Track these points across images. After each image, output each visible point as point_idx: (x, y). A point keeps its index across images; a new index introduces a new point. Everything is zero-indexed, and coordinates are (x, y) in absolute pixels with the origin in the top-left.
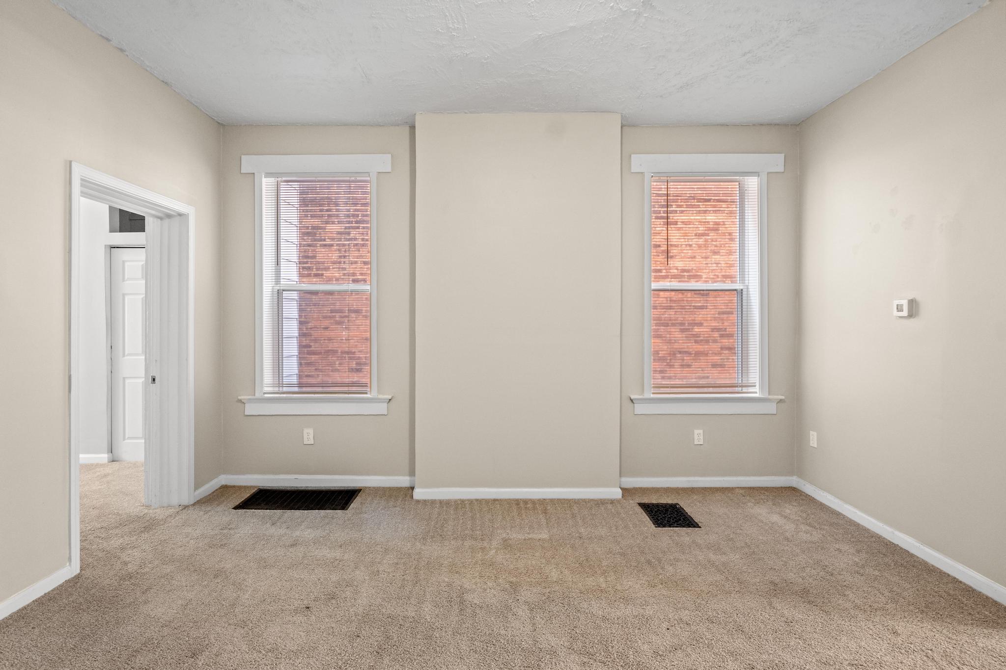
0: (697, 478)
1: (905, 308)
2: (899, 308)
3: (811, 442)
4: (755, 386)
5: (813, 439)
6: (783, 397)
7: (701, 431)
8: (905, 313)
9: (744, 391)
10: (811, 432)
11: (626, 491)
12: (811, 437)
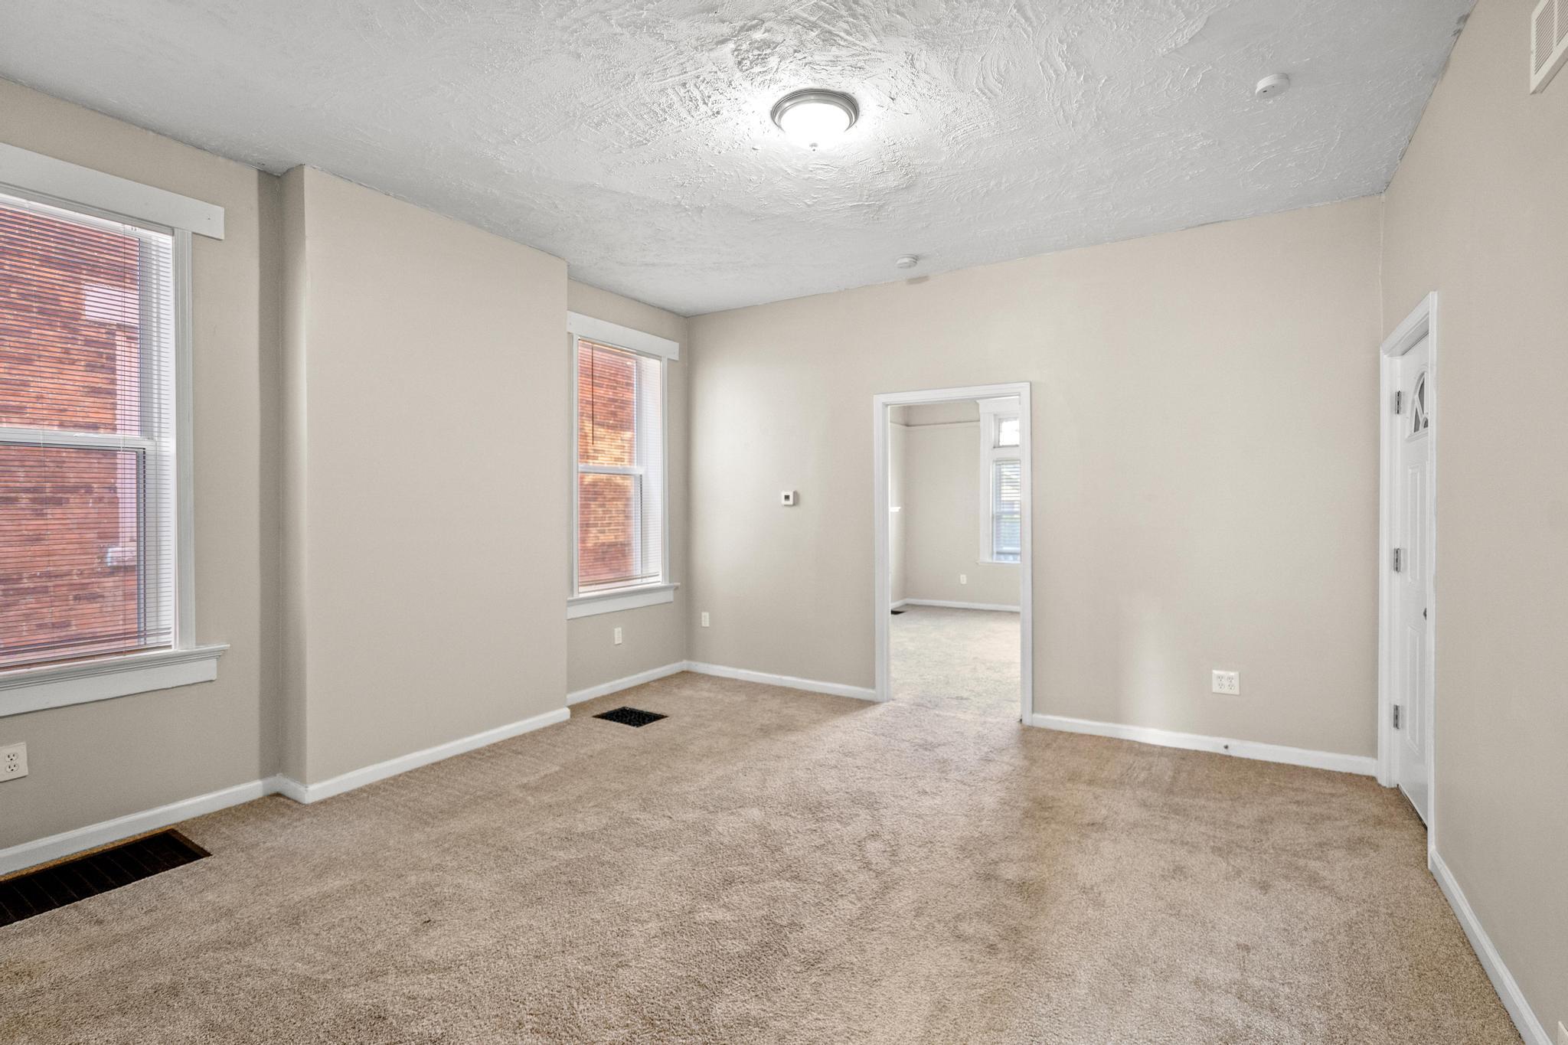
0: (618, 682)
1: (791, 498)
2: (787, 497)
3: (703, 623)
4: (658, 575)
5: (705, 619)
6: (679, 584)
7: (620, 629)
8: (791, 502)
9: (644, 582)
10: (704, 614)
11: (575, 709)
12: (703, 619)
